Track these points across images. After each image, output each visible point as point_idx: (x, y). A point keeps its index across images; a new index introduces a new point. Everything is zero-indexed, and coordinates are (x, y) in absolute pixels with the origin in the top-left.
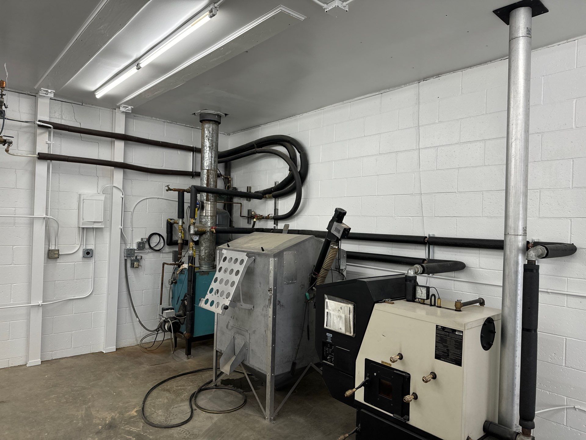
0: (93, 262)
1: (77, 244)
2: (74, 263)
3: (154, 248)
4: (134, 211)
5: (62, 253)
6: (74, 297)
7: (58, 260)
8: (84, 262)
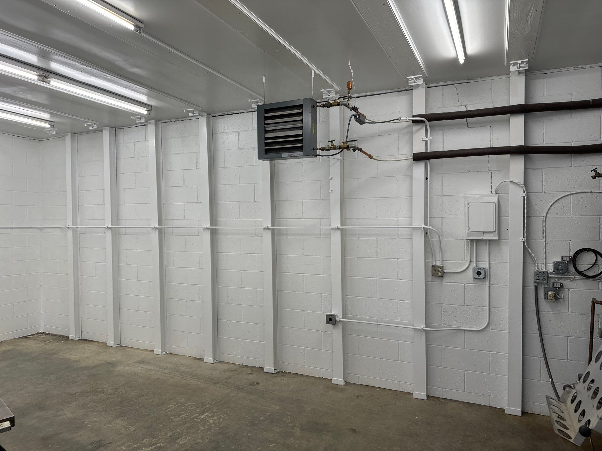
0: (488, 285)
1: (466, 261)
2: (463, 284)
3: (585, 273)
4: (548, 215)
5: (447, 271)
6: (465, 327)
7: (445, 279)
8: (476, 285)
